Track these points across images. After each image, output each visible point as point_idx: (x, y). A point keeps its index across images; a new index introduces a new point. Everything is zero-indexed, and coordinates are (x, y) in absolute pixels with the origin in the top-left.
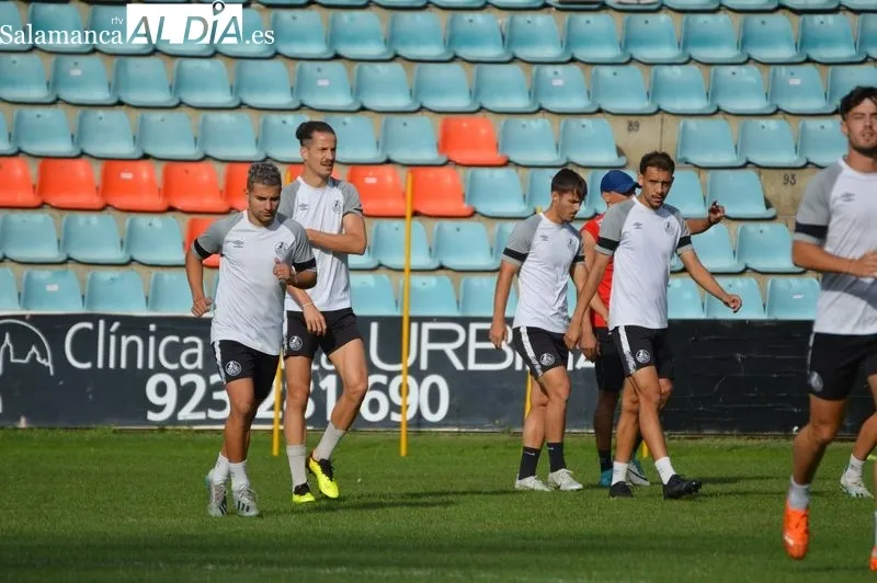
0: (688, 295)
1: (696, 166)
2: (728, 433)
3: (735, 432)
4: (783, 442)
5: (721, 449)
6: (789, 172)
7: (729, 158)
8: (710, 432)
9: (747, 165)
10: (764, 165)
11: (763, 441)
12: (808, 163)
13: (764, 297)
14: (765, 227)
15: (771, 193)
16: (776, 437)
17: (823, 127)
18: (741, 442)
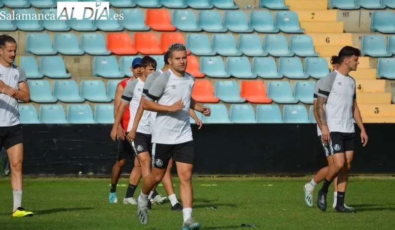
0: (32, 113)
1: (34, 54)
2: (50, 175)
3: (53, 175)
4: (75, 179)
5: (47, 183)
6: (77, 57)
7: (49, 51)
8: (42, 175)
9: (58, 54)
10: (65, 54)
11: (66, 179)
12: (85, 53)
13: (66, 114)
14: (66, 82)
15: (68, 66)
16: (71, 177)
17: (91, 37)
18: (56, 179)
